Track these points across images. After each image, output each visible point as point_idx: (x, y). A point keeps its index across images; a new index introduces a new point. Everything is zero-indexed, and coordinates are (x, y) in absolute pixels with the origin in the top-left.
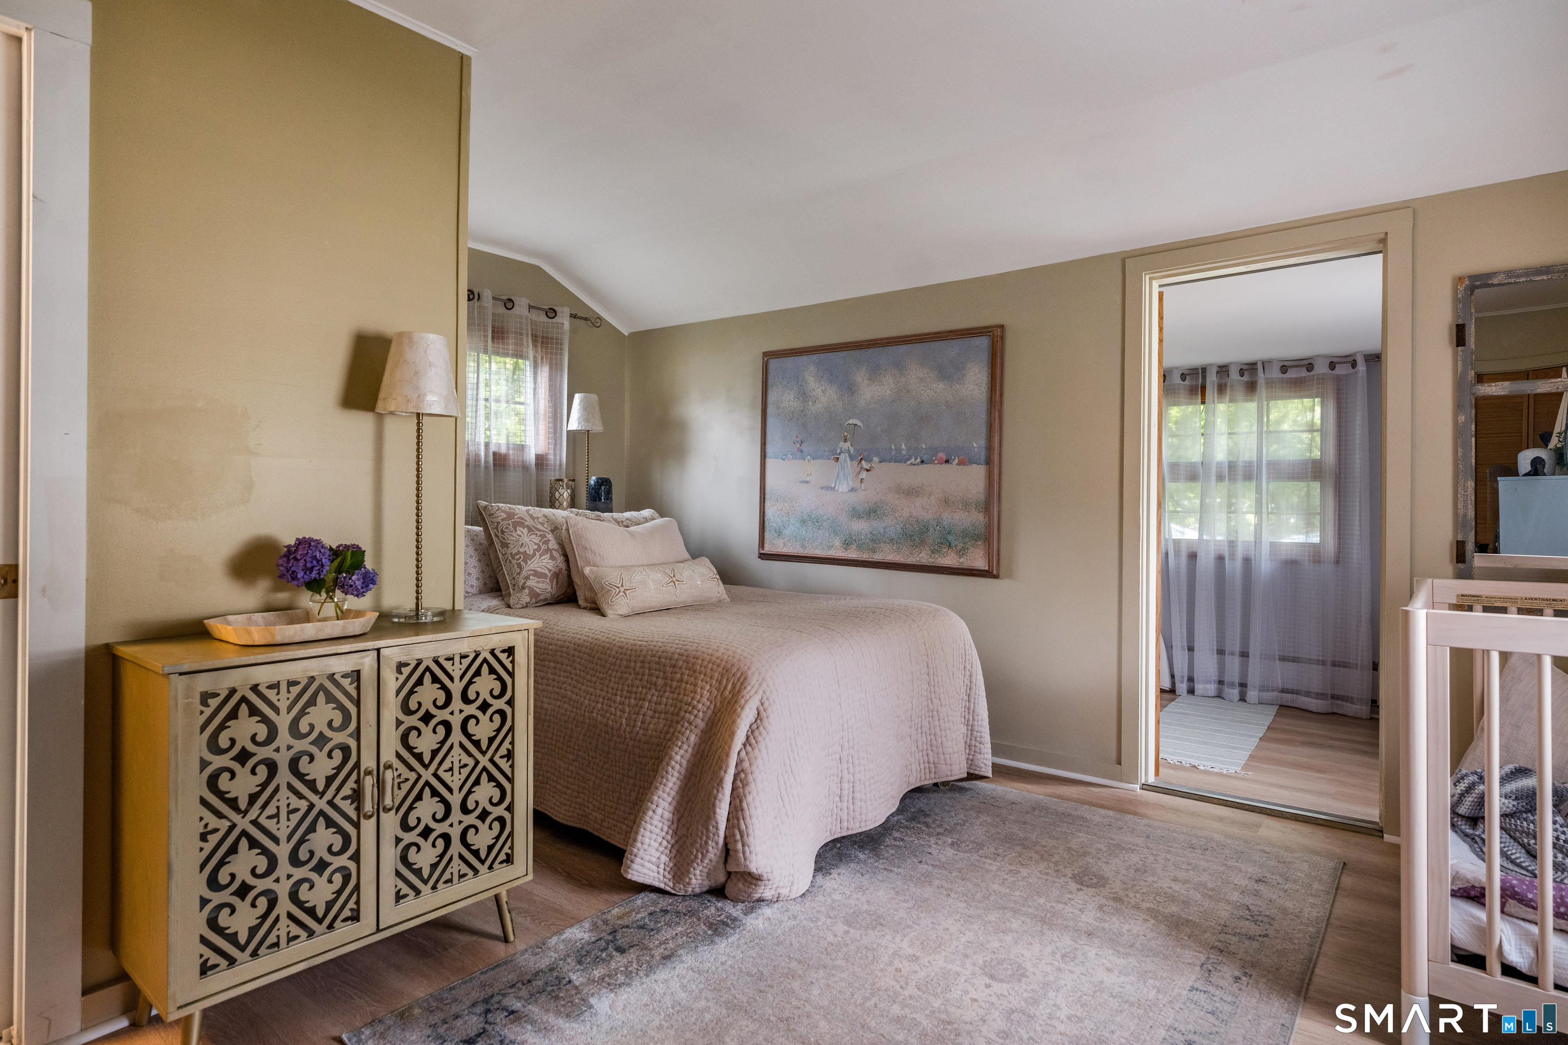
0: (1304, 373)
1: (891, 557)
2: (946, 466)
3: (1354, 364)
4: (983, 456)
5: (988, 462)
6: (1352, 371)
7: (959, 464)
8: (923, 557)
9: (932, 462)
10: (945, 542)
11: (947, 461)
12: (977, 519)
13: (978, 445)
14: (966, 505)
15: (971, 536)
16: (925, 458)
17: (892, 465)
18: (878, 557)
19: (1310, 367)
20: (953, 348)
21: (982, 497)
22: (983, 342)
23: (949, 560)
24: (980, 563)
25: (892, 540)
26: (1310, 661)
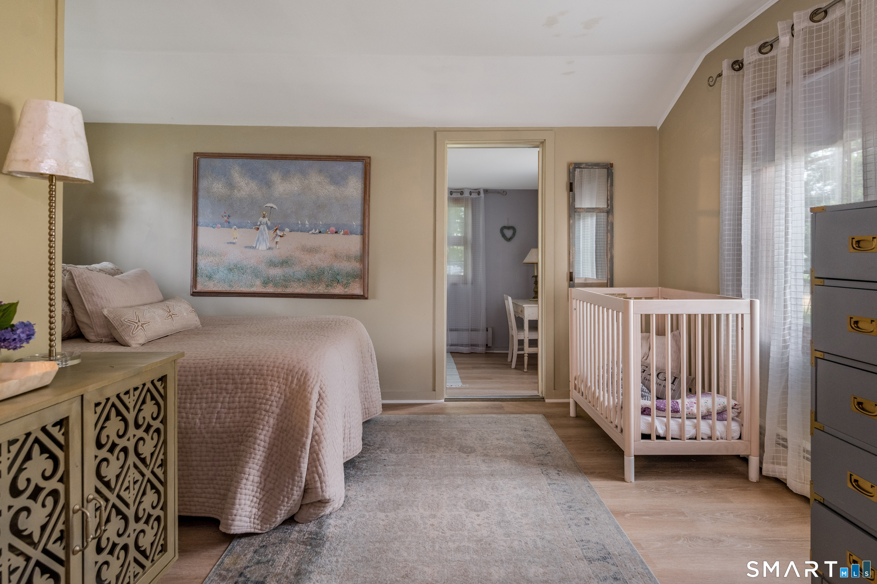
0: (459, 195)
1: (298, 290)
2: (336, 235)
3: (479, 193)
4: (359, 230)
5: (363, 233)
6: (478, 196)
7: (344, 234)
8: (321, 289)
9: (326, 233)
10: (335, 279)
11: (336, 232)
12: (356, 266)
13: (356, 223)
14: (349, 258)
15: (352, 276)
16: (321, 230)
17: (299, 233)
18: (289, 291)
19: (462, 193)
20: (340, 167)
21: (359, 253)
22: (359, 165)
23: (338, 290)
24: (358, 291)
25: (299, 280)
26: (463, 330)
